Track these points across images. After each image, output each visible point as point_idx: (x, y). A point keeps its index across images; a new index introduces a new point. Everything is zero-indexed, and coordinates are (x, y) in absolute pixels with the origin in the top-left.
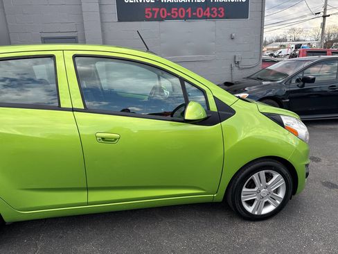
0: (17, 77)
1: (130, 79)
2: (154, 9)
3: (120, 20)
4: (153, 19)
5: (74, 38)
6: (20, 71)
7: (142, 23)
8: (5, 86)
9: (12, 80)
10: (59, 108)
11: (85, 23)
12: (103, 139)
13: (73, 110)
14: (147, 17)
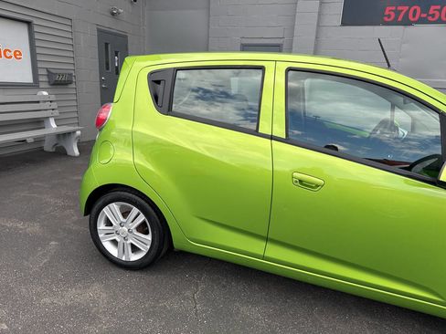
0: (212, 89)
1: (347, 104)
2: (400, 8)
3: (343, 24)
4: (395, 23)
5: (278, 46)
6: (218, 82)
7: (376, 28)
8: (197, 98)
9: (206, 91)
10: (256, 133)
11: (296, 27)
12: (301, 181)
13: (272, 138)
14: (386, 19)
